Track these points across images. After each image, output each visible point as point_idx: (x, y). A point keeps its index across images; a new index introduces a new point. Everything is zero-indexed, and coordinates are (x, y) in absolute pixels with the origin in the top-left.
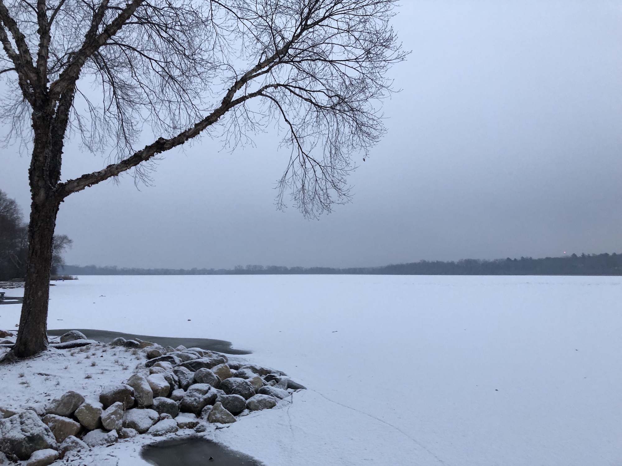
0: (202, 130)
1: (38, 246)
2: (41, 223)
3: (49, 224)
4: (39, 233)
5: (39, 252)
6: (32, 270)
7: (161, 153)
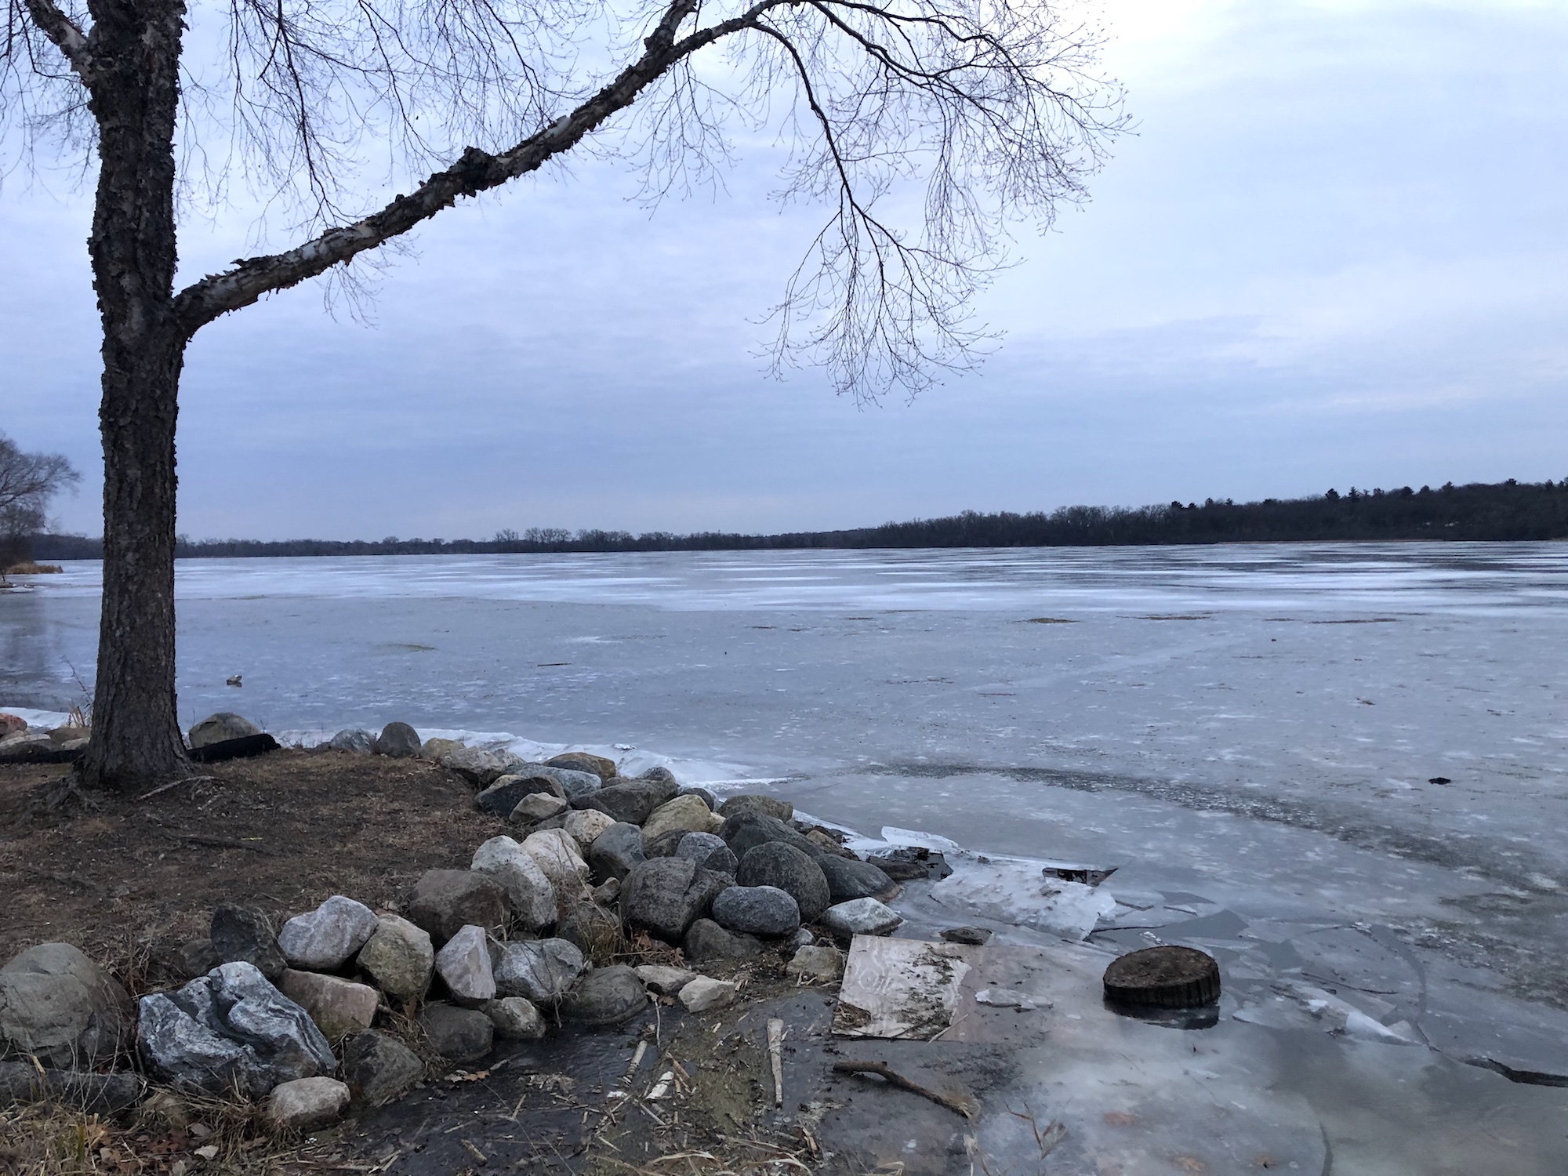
0: (592, 128)
1: (134, 473)
2: (138, 401)
3: (162, 407)
4: (134, 434)
5: (139, 489)
6: (124, 542)
7: (474, 195)
